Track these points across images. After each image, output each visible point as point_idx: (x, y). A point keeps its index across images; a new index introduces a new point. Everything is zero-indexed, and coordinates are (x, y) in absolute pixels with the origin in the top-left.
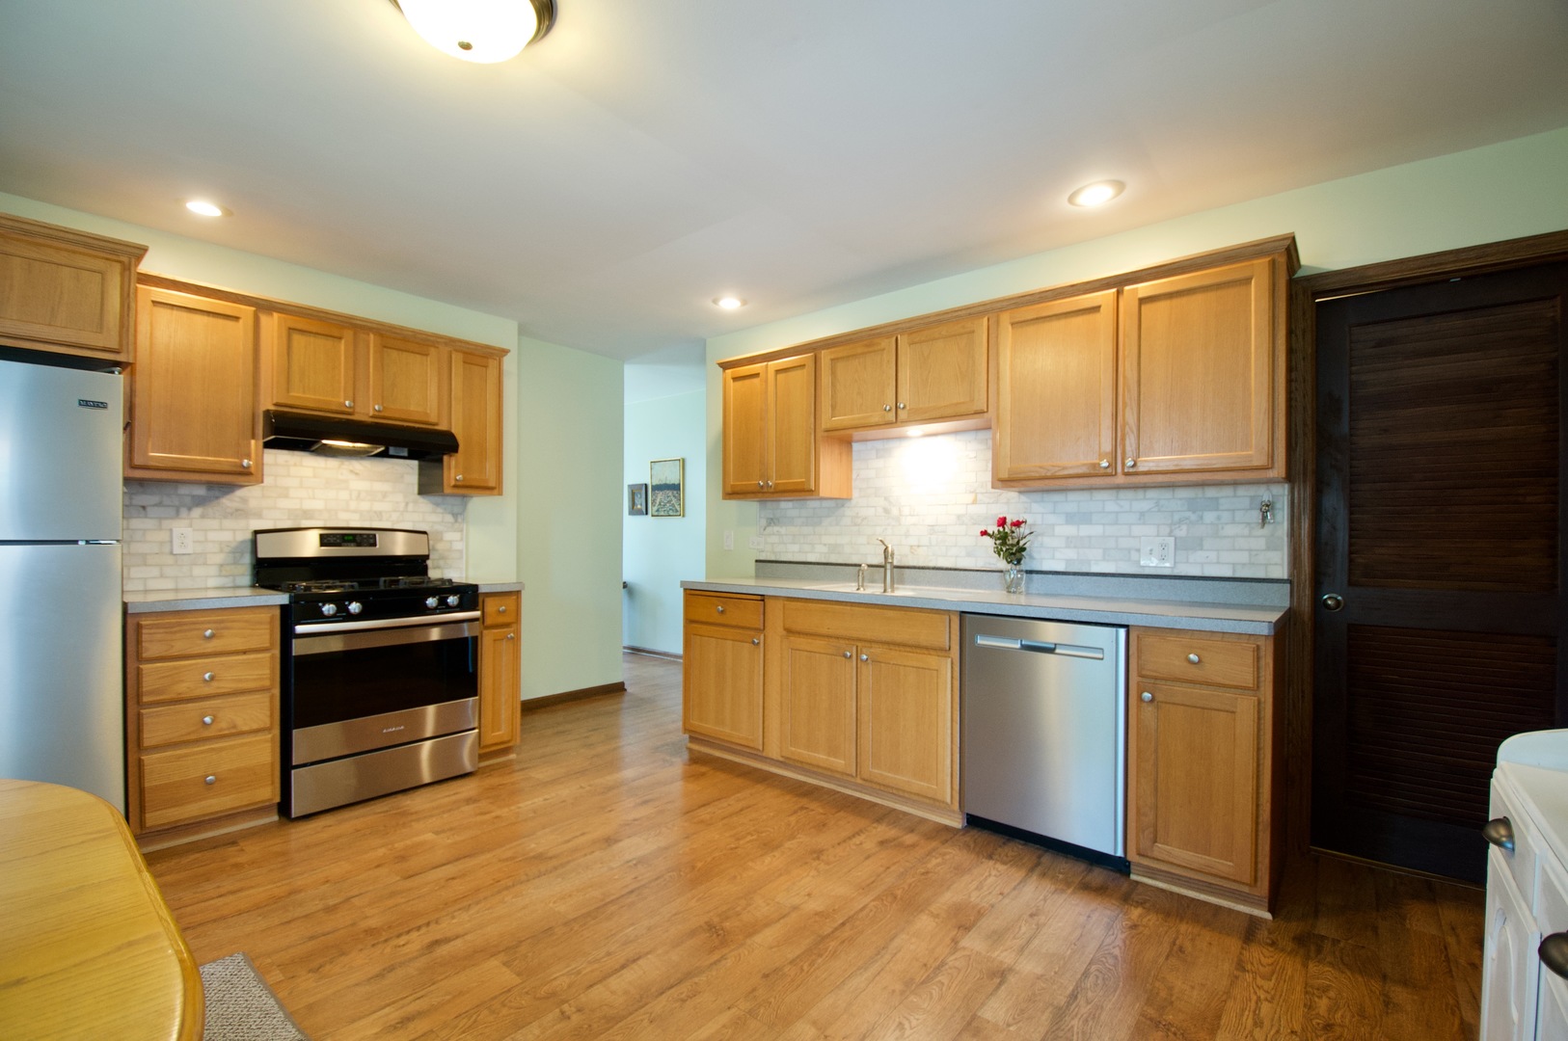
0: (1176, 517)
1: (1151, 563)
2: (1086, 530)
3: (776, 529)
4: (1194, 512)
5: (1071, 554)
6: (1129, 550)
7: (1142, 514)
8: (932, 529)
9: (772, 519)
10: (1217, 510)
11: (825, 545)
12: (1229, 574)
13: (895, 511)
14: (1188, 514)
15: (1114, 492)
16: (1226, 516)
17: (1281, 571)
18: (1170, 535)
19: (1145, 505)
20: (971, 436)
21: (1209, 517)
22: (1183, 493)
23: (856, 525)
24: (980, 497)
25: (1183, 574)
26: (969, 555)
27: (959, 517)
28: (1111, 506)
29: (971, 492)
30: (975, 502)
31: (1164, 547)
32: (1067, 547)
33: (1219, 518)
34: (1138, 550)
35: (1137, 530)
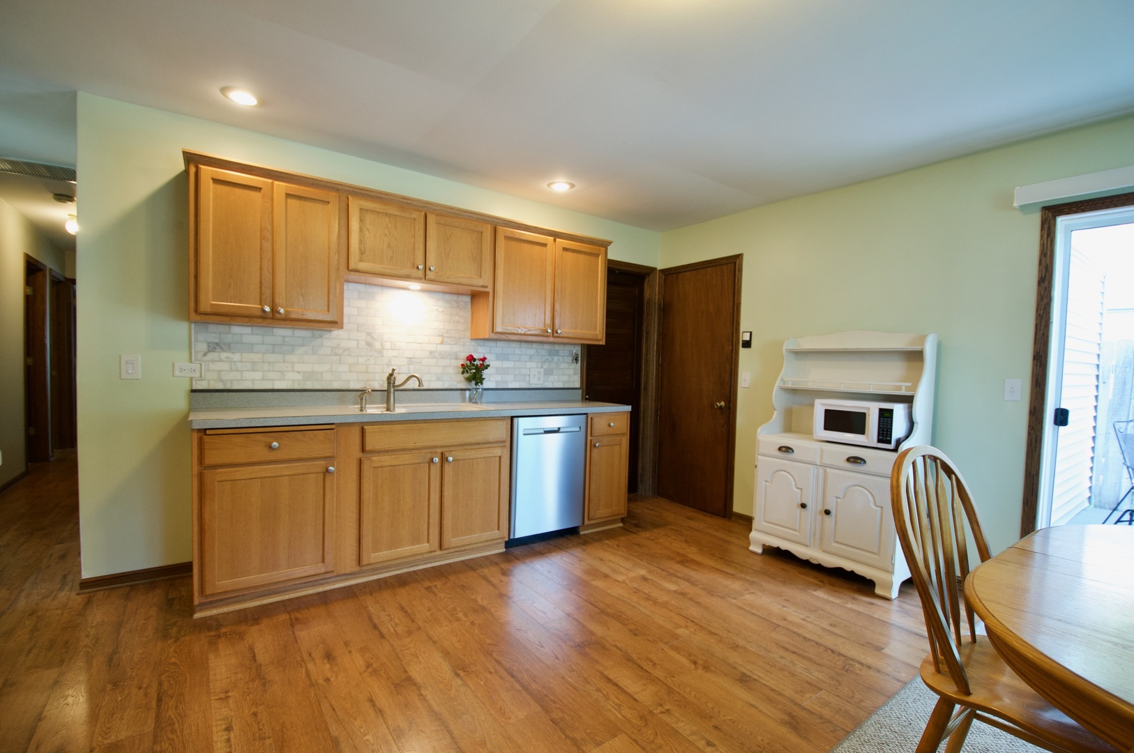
0: (544, 358)
1: (536, 382)
2: (507, 364)
3: (224, 355)
4: (550, 356)
5: (499, 378)
6: (525, 375)
7: (531, 356)
8: (411, 360)
9: (217, 344)
10: (558, 356)
11: (298, 372)
12: (561, 386)
13: (378, 345)
14: (548, 357)
15: (519, 343)
16: (561, 358)
17: (578, 385)
18: (542, 368)
19: (531, 352)
20: (441, 296)
21: (556, 359)
22: (547, 347)
23: (336, 355)
24: (446, 339)
25: (546, 387)
26: (438, 379)
27: (431, 352)
28: (518, 351)
29: (440, 336)
30: (442, 343)
31: (539, 373)
32: (497, 374)
33: (559, 360)
34: (529, 376)
35: (529, 365)
